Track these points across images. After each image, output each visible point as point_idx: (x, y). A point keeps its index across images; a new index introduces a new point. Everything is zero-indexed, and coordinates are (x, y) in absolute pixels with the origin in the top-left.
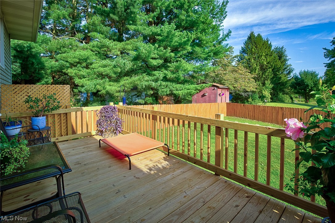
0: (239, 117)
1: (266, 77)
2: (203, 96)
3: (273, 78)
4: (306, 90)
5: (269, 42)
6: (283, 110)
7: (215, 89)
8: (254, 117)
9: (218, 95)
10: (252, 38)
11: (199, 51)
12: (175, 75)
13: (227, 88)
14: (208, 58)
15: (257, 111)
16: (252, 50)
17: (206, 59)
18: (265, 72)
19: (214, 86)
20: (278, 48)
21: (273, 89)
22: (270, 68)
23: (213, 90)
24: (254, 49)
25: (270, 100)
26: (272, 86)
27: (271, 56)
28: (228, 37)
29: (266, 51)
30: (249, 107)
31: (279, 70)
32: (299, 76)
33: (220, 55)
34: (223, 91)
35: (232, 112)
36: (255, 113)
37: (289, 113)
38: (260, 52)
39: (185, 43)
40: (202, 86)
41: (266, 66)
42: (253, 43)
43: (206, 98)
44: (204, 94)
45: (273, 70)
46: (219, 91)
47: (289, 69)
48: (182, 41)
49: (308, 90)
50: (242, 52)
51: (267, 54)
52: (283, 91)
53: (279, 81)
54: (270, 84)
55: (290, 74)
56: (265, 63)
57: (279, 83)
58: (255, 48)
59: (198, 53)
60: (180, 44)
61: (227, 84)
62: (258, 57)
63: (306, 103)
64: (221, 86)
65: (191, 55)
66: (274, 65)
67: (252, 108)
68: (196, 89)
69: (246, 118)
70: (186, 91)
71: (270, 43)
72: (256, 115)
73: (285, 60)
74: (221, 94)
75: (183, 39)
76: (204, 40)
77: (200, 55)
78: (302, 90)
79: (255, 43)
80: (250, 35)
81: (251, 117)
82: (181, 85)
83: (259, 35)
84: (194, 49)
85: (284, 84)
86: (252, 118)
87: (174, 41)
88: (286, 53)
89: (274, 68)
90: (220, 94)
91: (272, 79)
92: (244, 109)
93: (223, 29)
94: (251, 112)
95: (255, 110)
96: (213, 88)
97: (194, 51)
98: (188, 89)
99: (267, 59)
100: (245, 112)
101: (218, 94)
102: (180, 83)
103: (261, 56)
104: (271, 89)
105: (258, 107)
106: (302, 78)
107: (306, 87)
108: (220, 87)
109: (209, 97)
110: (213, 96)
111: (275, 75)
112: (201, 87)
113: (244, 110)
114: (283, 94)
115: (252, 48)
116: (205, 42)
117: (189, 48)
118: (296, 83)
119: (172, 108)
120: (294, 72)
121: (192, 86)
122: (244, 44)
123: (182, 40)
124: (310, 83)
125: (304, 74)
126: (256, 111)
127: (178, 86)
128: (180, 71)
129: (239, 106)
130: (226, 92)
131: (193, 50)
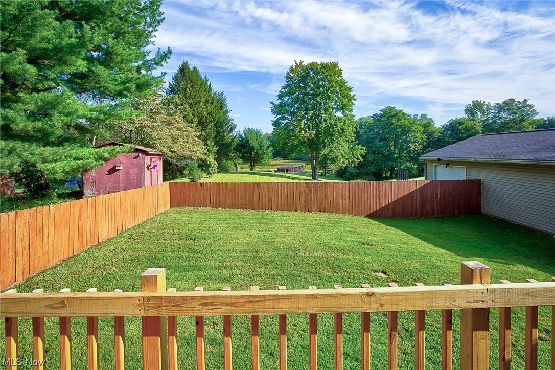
0: (194, 206)
1: (207, 136)
2: (113, 170)
3: (216, 137)
4: (252, 154)
5: (209, 83)
6: (260, 187)
7: (138, 156)
8: (220, 203)
9: (146, 168)
10: (186, 71)
11: (105, 75)
12: (39, 124)
13: (160, 153)
14: (125, 92)
15: (223, 192)
16: (185, 91)
17: (120, 94)
18: (205, 127)
19: (137, 150)
20: (217, 93)
21: (217, 153)
22: (211, 122)
23: (134, 158)
24: (189, 90)
25: (216, 170)
26: (217, 149)
27: (212, 104)
28: (166, 60)
29: (205, 96)
30: (210, 186)
31: (222, 125)
32: (243, 135)
33: (146, 90)
34: (154, 160)
35: (181, 199)
36: (220, 196)
37: (267, 190)
38: (198, 95)
39: (72, 49)
40: (112, 150)
41: (207, 118)
42: (188, 80)
43: (120, 175)
44: (115, 167)
45: (215, 125)
46: (147, 160)
47: (231, 125)
48: (64, 43)
49: (253, 153)
50: (170, 91)
51: (208, 101)
52: (228, 156)
53: (223, 141)
54: (214, 146)
55: (232, 132)
56: (205, 114)
57: (223, 144)
58: (191, 89)
59: (102, 79)
60: (58, 50)
61: (160, 147)
62: (196, 104)
63: (251, 170)
64: (150, 151)
65: (83, 81)
66: (216, 118)
67: (215, 187)
68: (100, 158)
69: (207, 206)
70: (74, 164)
71: (210, 85)
72: (221, 199)
73: (226, 112)
74: (152, 166)
75: (66, 39)
76: (117, 55)
77: (106, 85)
78: (247, 154)
79: (190, 80)
80: (183, 66)
81: (213, 203)
82: (55, 149)
83: (195, 68)
84: (94, 68)
85: (228, 146)
86: (216, 204)
87: (38, 36)
88: (227, 102)
89: (217, 122)
90: (150, 165)
91: (214, 138)
92: (203, 190)
93: (154, 42)
94: (213, 195)
95: (220, 191)
96: (135, 154)
97: (93, 72)
98: (78, 159)
99: (207, 107)
100: (204, 196)
101: (146, 165)
102: (52, 144)
103: (200, 102)
104: (215, 153)
105: (224, 185)
106: (247, 137)
107: (251, 150)
108: (150, 153)
109: (127, 173)
110: (136, 170)
111: (218, 132)
112: (109, 153)
113: (202, 193)
114: (226, 160)
115: (186, 88)
116: (119, 59)
117: (81, 65)
118: (240, 145)
119: (55, 214)
120: (236, 130)
121: (86, 151)
122: (173, 79)
123: (62, 39)
124: (254, 144)
125: (248, 132)
126: (221, 193)
127: (48, 151)
128: (56, 115)
129: (193, 187)
130: (158, 160)
131: (90, 70)
